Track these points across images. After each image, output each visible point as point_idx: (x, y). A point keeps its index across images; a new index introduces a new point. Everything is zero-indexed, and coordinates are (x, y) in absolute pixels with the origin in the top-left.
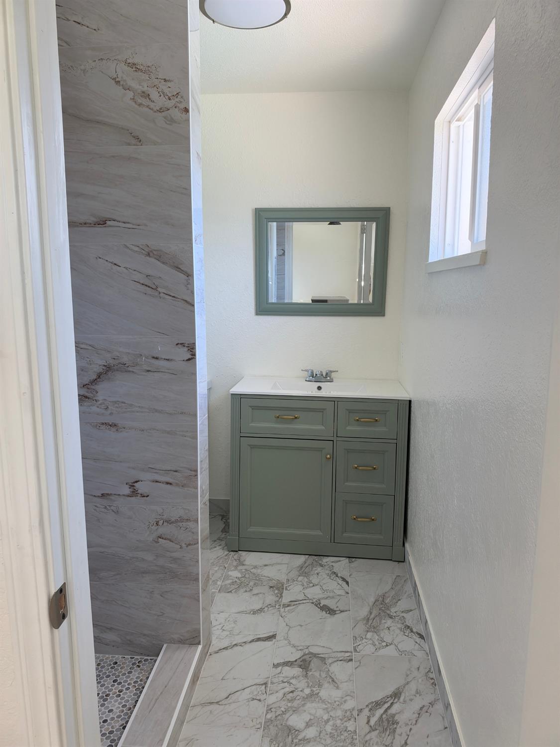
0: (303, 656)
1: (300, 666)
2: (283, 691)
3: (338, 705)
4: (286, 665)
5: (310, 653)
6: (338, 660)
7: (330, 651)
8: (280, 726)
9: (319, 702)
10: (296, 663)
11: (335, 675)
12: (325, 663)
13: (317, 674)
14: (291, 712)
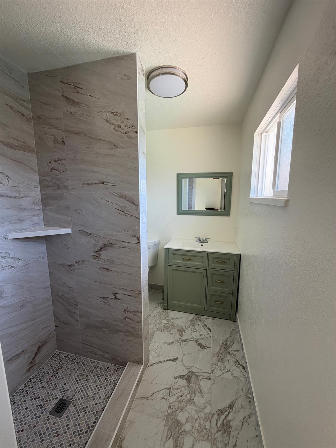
0: (188, 373)
1: (186, 380)
2: (177, 395)
3: (202, 409)
4: (181, 378)
5: (192, 372)
6: (204, 378)
7: (201, 372)
8: (173, 419)
9: (193, 405)
10: (184, 377)
11: (202, 388)
12: (198, 379)
13: (194, 386)
14: (180, 410)
